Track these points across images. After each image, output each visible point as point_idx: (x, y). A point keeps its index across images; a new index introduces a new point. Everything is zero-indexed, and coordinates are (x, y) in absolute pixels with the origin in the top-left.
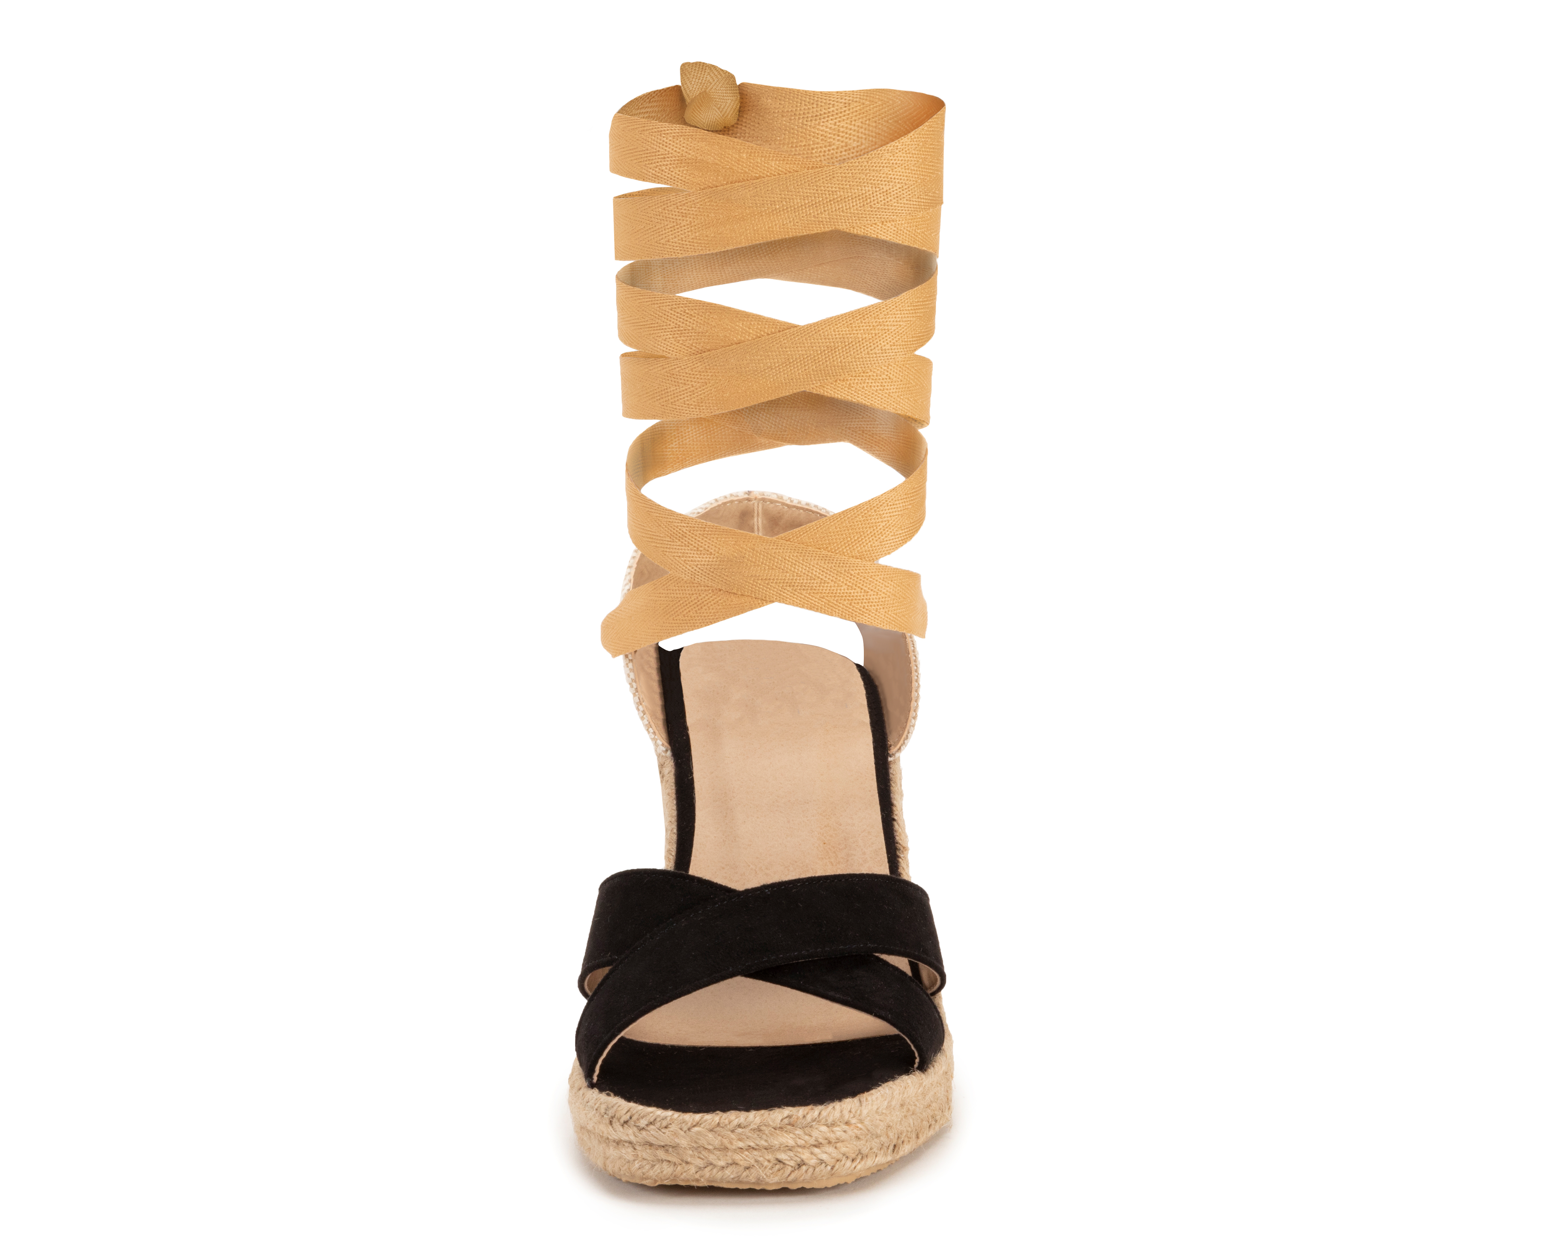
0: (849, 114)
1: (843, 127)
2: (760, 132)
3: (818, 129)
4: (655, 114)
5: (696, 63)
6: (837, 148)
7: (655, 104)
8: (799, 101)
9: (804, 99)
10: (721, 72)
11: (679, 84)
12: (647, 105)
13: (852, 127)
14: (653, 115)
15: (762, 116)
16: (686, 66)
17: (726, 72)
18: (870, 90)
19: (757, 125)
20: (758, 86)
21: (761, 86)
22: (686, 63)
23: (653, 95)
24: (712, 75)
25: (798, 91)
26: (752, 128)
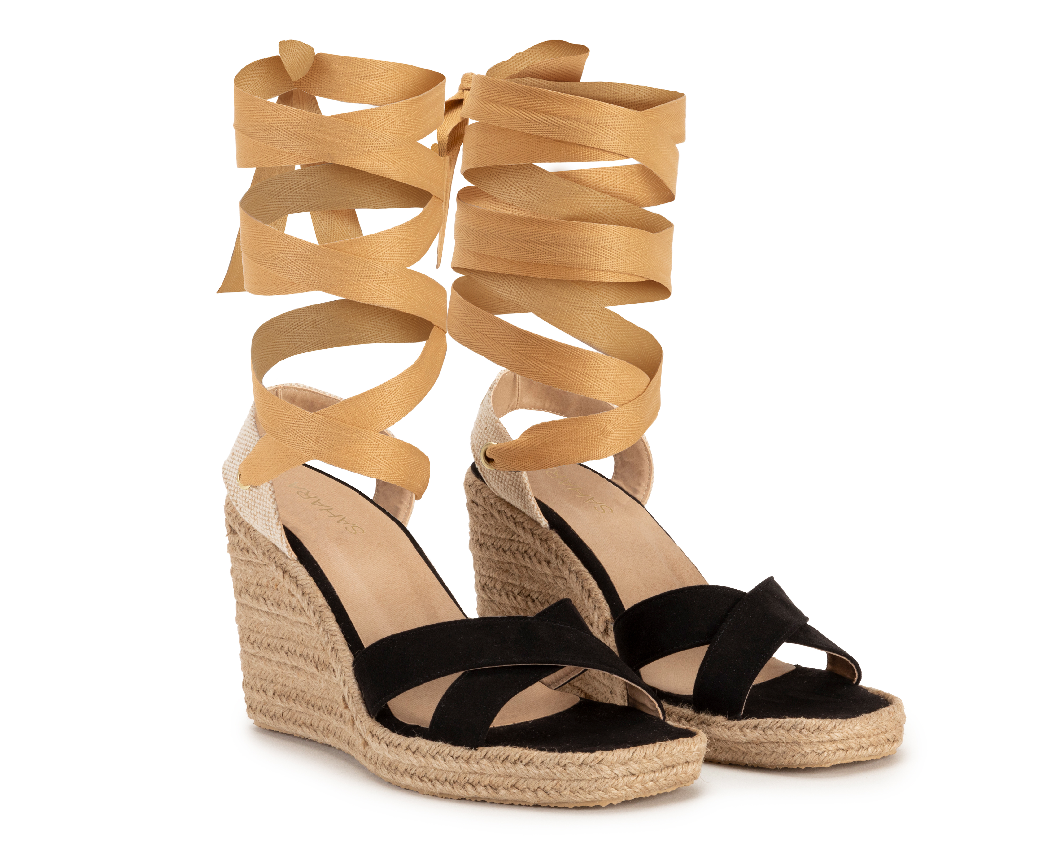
0: (387, 78)
1: (383, 85)
2: (331, 86)
3: (368, 85)
4: (264, 75)
5: (289, 41)
6: (380, 97)
7: (263, 68)
8: (356, 66)
9: (359, 64)
10: (305, 46)
11: (279, 55)
12: (258, 68)
13: (388, 86)
14: (262, 75)
15: (332, 77)
16: (283, 43)
17: (308, 46)
18: (400, 64)
19: (329, 83)
20: (329, 55)
21: (331, 55)
22: (282, 41)
23: (262, 62)
24: (299, 48)
25: (356, 58)
26: (326, 84)
